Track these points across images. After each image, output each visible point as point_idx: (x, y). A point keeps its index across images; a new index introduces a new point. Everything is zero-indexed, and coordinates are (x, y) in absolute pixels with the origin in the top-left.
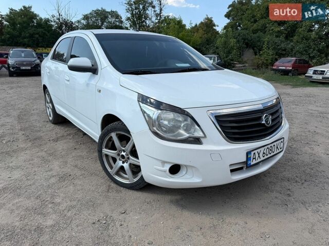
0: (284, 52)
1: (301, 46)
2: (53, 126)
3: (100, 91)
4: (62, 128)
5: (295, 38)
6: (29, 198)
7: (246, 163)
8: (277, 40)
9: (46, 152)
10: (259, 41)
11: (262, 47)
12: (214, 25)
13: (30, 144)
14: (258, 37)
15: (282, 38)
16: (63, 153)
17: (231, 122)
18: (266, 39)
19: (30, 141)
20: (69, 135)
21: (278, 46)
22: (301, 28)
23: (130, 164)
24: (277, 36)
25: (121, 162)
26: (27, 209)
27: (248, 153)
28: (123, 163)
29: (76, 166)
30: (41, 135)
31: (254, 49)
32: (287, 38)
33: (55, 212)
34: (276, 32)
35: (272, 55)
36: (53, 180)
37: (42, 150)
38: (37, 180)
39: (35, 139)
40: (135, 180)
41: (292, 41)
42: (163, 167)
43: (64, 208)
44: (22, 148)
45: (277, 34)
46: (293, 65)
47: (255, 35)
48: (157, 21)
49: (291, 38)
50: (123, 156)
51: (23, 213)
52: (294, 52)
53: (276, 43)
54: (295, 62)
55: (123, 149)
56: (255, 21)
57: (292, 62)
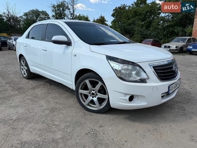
0: (146, 36)
1: (155, 33)
2: (27, 80)
3: (76, 55)
4: (34, 81)
5: (151, 28)
6: (37, 123)
7: (168, 92)
8: (142, 29)
9: (31, 96)
10: (132, 30)
11: (134, 33)
12: (106, 21)
13: (17, 92)
14: (131, 28)
15: (144, 28)
16: (43, 96)
17: (160, 70)
18: (136, 29)
19: (16, 90)
20: (41, 85)
21: (143, 32)
22: (154, 23)
23: (98, 98)
24: (141, 27)
25: (91, 97)
26: (40, 130)
27: (169, 87)
28: (93, 97)
29: (57, 103)
30: (22, 86)
31: (130, 35)
32: (146, 28)
33: (59, 130)
34: (141, 25)
35: (140, 38)
36: (47, 112)
37: (28, 95)
38: (37, 112)
39: (19, 89)
40: (101, 107)
41: (149, 30)
42: (125, 97)
43: (63, 127)
44: (13, 95)
45: (141, 26)
46: (152, 43)
47: (130, 27)
48: (71, 18)
49: (149, 29)
50: (93, 94)
51: (38, 132)
52: (151, 36)
53: (141, 31)
54: (153, 42)
55: (94, 89)
56: (129, 19)
57: (151, 42)
